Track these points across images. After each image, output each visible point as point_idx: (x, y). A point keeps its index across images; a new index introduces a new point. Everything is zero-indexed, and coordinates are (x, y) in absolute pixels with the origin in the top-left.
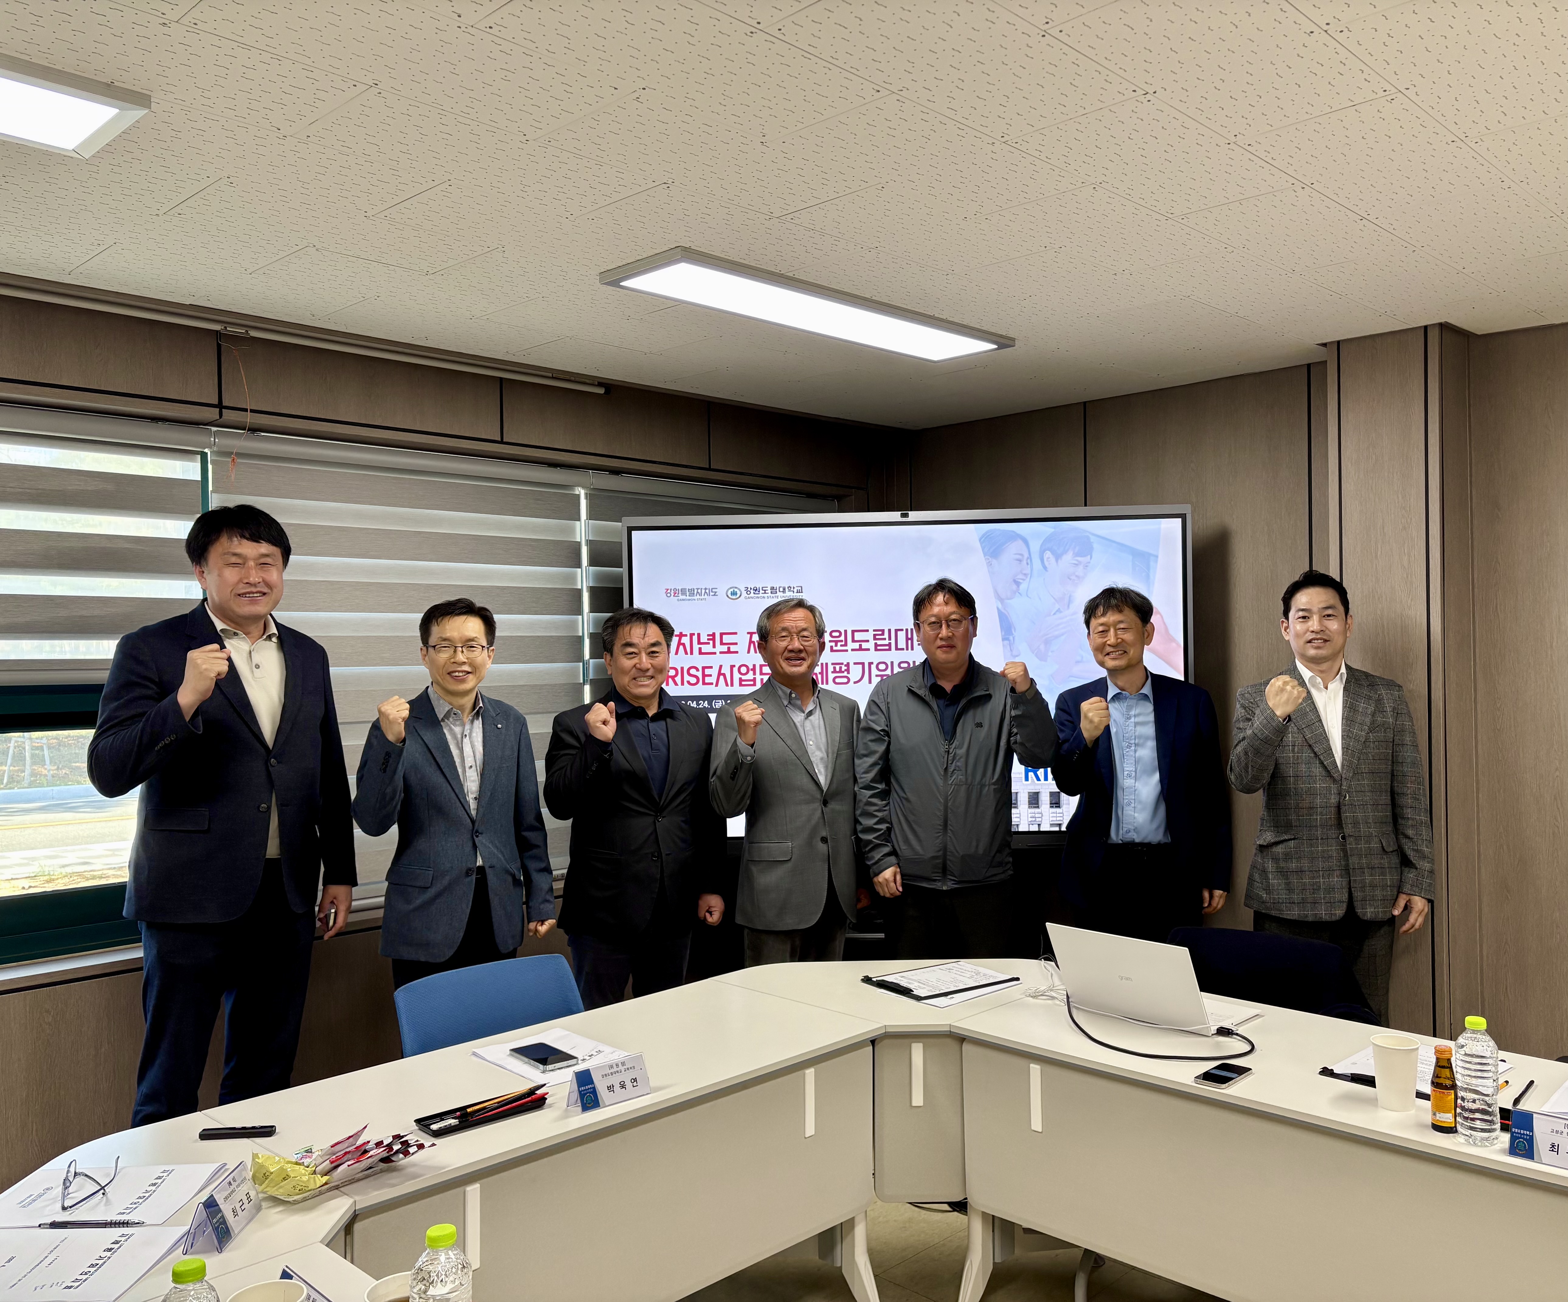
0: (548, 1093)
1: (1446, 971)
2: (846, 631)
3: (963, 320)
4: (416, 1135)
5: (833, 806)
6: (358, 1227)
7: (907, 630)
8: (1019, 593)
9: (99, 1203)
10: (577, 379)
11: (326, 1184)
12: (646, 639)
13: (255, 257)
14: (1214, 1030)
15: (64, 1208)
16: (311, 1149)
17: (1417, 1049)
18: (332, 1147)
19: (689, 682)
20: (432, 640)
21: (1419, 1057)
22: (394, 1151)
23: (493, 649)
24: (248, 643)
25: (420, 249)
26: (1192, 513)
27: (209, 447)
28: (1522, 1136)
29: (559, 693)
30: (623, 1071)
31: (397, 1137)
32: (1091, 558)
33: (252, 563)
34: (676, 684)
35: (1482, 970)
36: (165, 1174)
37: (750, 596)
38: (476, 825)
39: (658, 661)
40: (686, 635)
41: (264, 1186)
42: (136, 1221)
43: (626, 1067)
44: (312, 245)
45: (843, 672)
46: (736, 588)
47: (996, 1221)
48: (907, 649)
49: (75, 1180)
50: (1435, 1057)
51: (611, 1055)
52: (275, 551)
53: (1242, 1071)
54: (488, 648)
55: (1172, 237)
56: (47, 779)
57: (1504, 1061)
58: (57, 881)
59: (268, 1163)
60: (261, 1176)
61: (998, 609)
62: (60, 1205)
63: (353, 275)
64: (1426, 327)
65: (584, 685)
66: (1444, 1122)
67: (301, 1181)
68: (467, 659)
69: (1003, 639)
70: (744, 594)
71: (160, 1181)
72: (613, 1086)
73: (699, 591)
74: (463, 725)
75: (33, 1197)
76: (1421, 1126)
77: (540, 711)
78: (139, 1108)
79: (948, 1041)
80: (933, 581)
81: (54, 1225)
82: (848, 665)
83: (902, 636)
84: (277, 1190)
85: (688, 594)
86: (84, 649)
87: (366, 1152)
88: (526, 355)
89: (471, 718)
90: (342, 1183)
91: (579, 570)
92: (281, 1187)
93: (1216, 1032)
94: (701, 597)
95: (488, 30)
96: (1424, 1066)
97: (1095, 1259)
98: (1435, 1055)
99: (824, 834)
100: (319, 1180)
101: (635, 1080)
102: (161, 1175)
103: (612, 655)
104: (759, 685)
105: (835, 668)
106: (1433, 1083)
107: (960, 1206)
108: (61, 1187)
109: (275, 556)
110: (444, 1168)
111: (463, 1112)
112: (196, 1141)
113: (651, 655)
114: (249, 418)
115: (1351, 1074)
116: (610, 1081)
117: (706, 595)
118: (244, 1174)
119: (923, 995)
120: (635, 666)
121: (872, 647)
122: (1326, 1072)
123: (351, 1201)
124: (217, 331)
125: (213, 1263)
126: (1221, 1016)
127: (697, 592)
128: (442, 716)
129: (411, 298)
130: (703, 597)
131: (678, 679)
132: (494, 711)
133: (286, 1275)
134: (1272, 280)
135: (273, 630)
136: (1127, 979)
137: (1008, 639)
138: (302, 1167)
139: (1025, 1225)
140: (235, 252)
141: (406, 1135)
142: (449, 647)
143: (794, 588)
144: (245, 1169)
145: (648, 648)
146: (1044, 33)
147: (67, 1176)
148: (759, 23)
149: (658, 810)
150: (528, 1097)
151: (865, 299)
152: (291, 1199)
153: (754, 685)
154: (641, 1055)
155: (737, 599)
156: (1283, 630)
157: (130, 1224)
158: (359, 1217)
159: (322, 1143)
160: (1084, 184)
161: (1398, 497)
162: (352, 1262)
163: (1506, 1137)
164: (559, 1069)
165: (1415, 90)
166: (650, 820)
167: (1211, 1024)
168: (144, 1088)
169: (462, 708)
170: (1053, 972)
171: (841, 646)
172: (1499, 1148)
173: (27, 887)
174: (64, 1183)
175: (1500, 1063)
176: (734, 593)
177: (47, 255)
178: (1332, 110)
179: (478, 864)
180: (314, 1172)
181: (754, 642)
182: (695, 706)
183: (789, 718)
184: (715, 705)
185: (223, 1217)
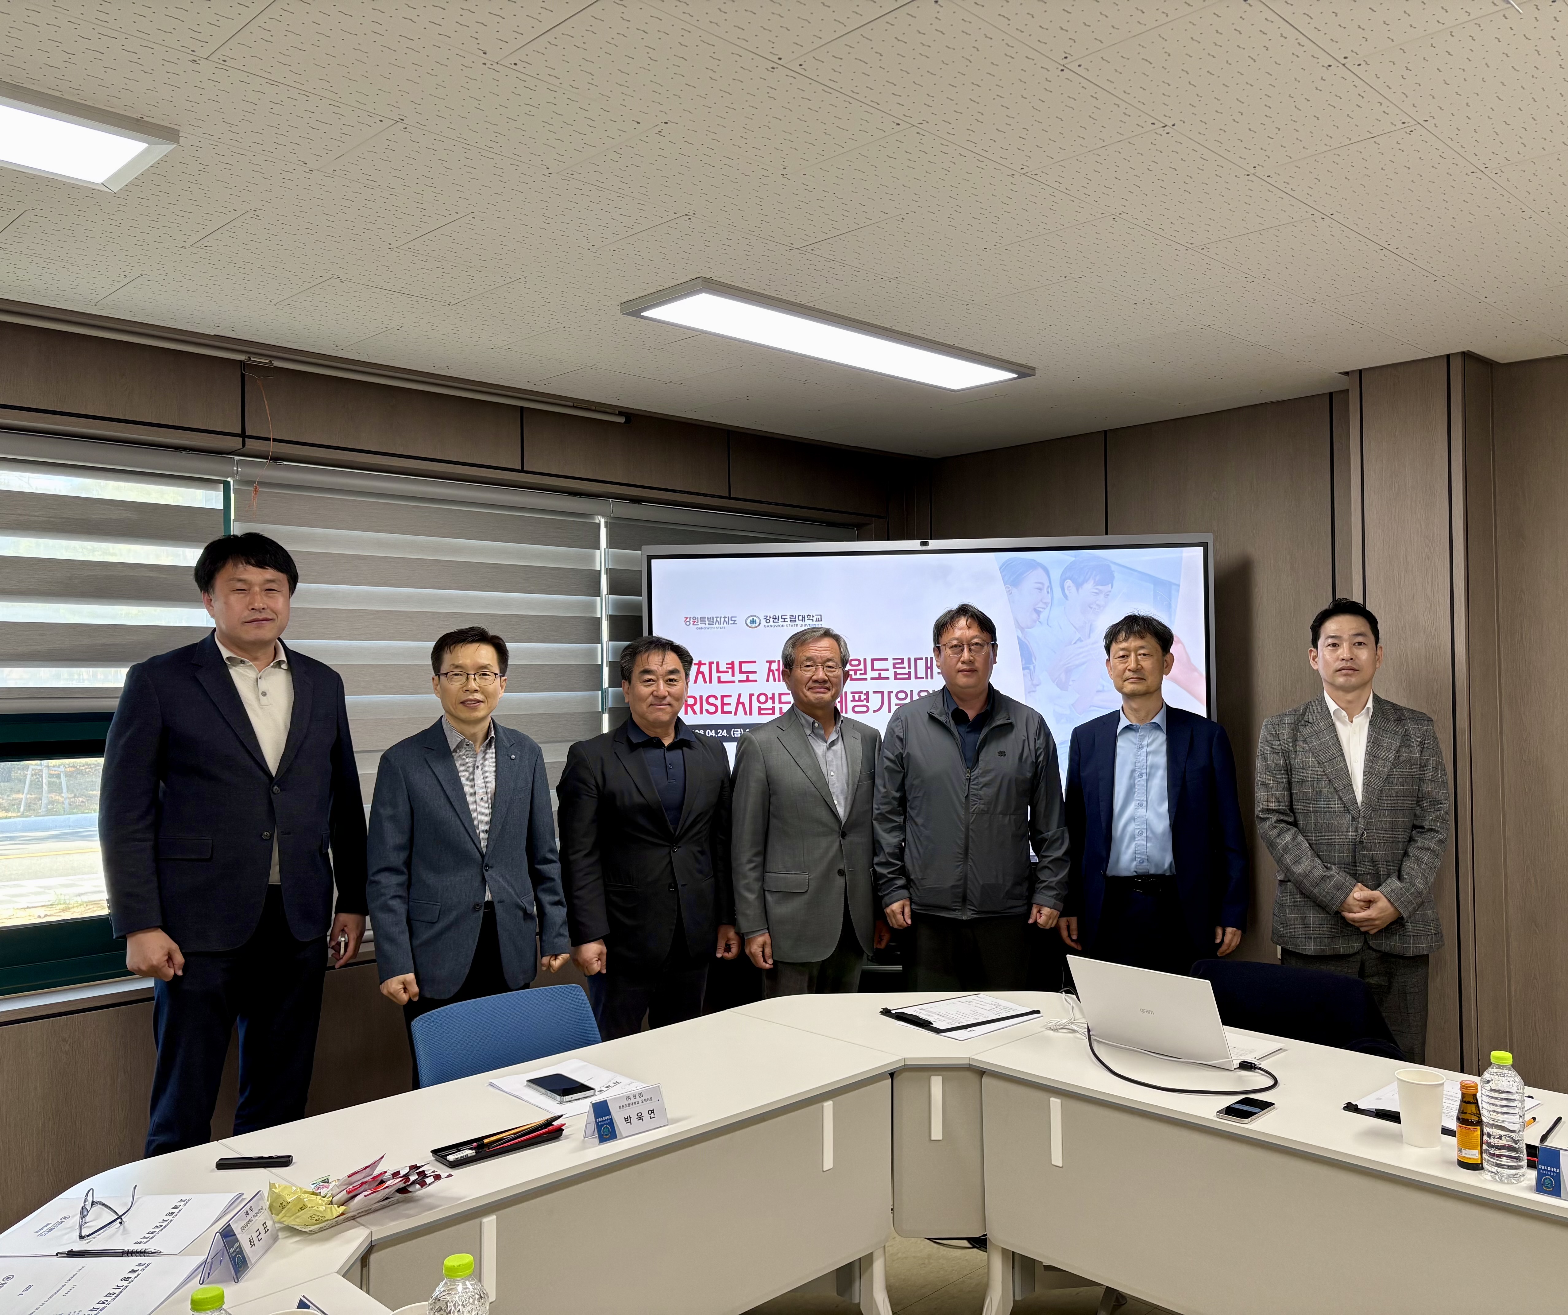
0: (565, 1124)
1: (1473, 1007)
2: (865, 660)
3: (983, 349)
4: (433, 1166)
5: (852, 838)
6: (373, 1258)
7: (926, 659)
8: (1040, 622)
9: (116, 1232)
10: (598, 409)
11: (343, 1214)
12: (665, 666)
13: (280, 288)
14: (1237, 1064)
15: (81, 1237)
16: (328, 1179)
17: (1443, 1084)
18: (349, 1177)
19: (707, 711)
20: (445, 668)
21: (1445, 1092)
22: (411, 1181)
23: (506, 679)
24: (256, 671)
25: (443, 280)
26: (1214, 542)
27: (232, 476)
28: (1549, 1173)
29: (578, 721)
30: (640, 1102)
31: (414, 1168)
32: (1112, 588)
33: (257, 589)
34: (695, 713)
35: (1510, 1005)
36: (182, 1204)
37: (769, 624)
38: (486, 858)
39: (674, 690)
40: (705, 664)
41: (281, 1215)
42: (153, 1251)
43: (643, 1098)
44: (336, 277)
45: (862, 701)
46: (755, 616)
47: (1016, 1257)
48: (927, 678)
49: (93, 1209)
50: (1461, 1092)
51: (628, 1086)
52: (282, 577)
53: (1265, 1105)
54: (500, 676)
55: (1192, 267)
56: (64, 808)
57: (1532, 1097)
58: (72, 910)
59: (285, 1193)
60: (278, 1206)
61: (1018, 637)
62: (78, 1234)
63: (376, 305)
64: (1448, 356)
65: (603, 713)
66: (1470, 1158)
67: (319, 1211)
68: (479, 687)
69: (1024, 669)
70: (763, 622)
71: (176, 1210)
72: (630, 1118)
73: (719, 619)
74: (475, 756)
75: (50, 1226)
76: (1447, 1162)
77: (559, 739)
78: (152, 1138)
79: (968, 1074)
80: (955, 606)
81: (72, 1254)
82: (867, 694)
83: (921, 664)
84: (294, 1220)
85: (707, 623)
86: (102, 677)
87: (382, 1182)
88: (547, 384)
89: (483, 749)
90: (358, 1214)
91: (599, 598)
92: (298, 1217)
93: (1238, 1066)
94: (720, 626)
95: (513, 67)
96: (1450, 1102)
97: (1117, 1298)
98: (1461, 1090)
99: (841, 867)
100: (336, 1210)
101: (652, 1111)
102: (178, 1204)
103: (630, 683)
104: (777, 715)
105: (854, 697)
106: (1458, 1119)
107: (980, 1243)
108: (79, 1216)
109: (280, 581)
110: (460, 1199)
111: (480, 1143)
112: (212, 1171)
113: (669, 682)
114: (272, 448)
115: (1376, 1109)
116: (627, 1112)
117: (725, 623)
118: (261, 1203)
119: (942, 1028)
120: (652, 693)
121: (892, 676)
122: (1351, 1107)
123: (367, 1232)
124: (241, 361)
125: (231, 1292)
126: (1243, 1050)
127: (717, 621)
128: (454, 747)
129: (434, 328)
130: (722, 625)
131: (697, 708)
132: (509, 741)
133: (302, 1305)
134: (1293, 309)
135: (283, 657)
136: (1148, 1012)
137: (1028, 668)
138: (319, 1197)
139: (1046, 1262)
140: (262, 283)
141: (423, 1166)
142: (461, 675)
143: (813, 616)
144: (262, 1198)
145: (666, 675)
146: (1063, 68)
147: (84, 1205)
148: (780, 59)
149: (673, 841)
150: (545, 1128)
151: (885, 329)
152: (307, 1230)
153: (773, 713)
154: (659, 1086)
155: (754, 627)
156: (1311, 660)
157: (147, 1253)
158: (375, 1248)
159: (339, 1173)
160: (1103, 215)
161: (1421, 526)
162: (368, 1293)
163: (1532, 1174)
164: (576, 1100)
165: (1434, 121)
166: (666, 850)
167: (1233, 1058)
168: (156, 1118)
169: (473, 737)
170: (1074, 1005)
171: (861, 674)
172: (1525, 1185)
173: (42, 916)
174: (82, 1212)
175: (1526, 1098)
176: (753, 622)
177: (74, 287)
178: (1351, 142)
179: (486, 899)
180: (331, 1203)
181: (773, 671)
182: (714, 735)
183: (810, 748)
184: (734, 734)
185: (240, 1246)
